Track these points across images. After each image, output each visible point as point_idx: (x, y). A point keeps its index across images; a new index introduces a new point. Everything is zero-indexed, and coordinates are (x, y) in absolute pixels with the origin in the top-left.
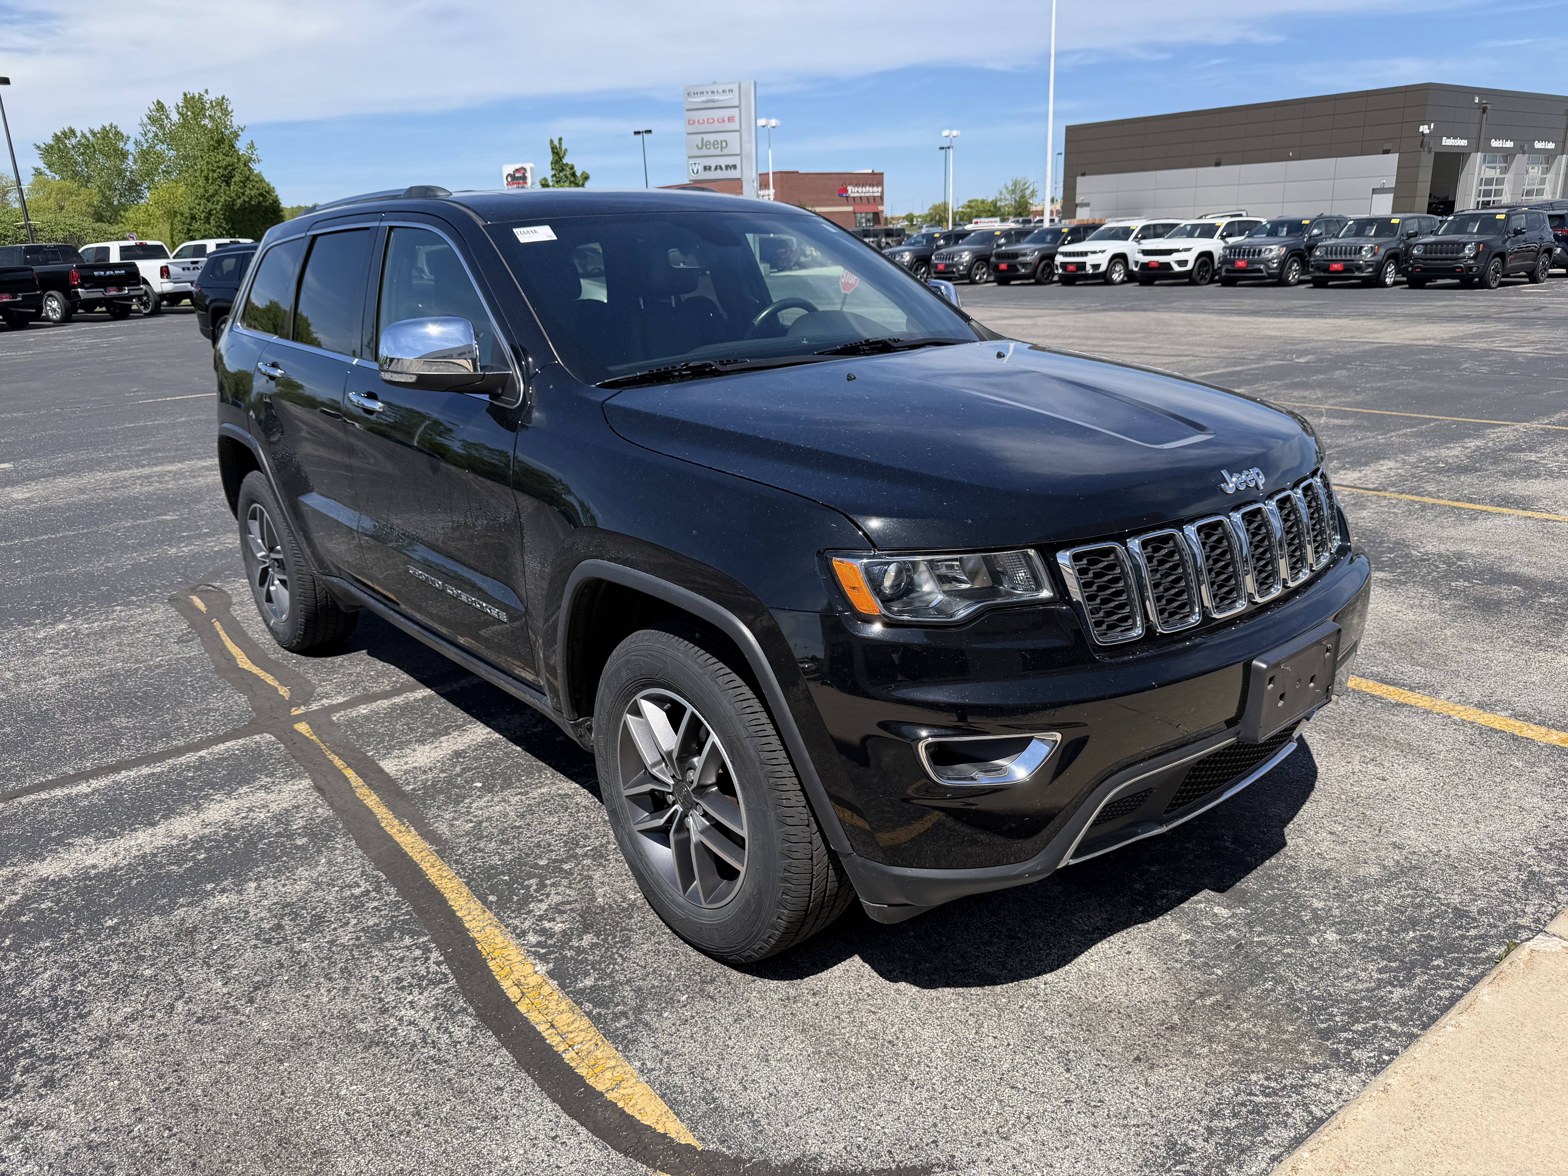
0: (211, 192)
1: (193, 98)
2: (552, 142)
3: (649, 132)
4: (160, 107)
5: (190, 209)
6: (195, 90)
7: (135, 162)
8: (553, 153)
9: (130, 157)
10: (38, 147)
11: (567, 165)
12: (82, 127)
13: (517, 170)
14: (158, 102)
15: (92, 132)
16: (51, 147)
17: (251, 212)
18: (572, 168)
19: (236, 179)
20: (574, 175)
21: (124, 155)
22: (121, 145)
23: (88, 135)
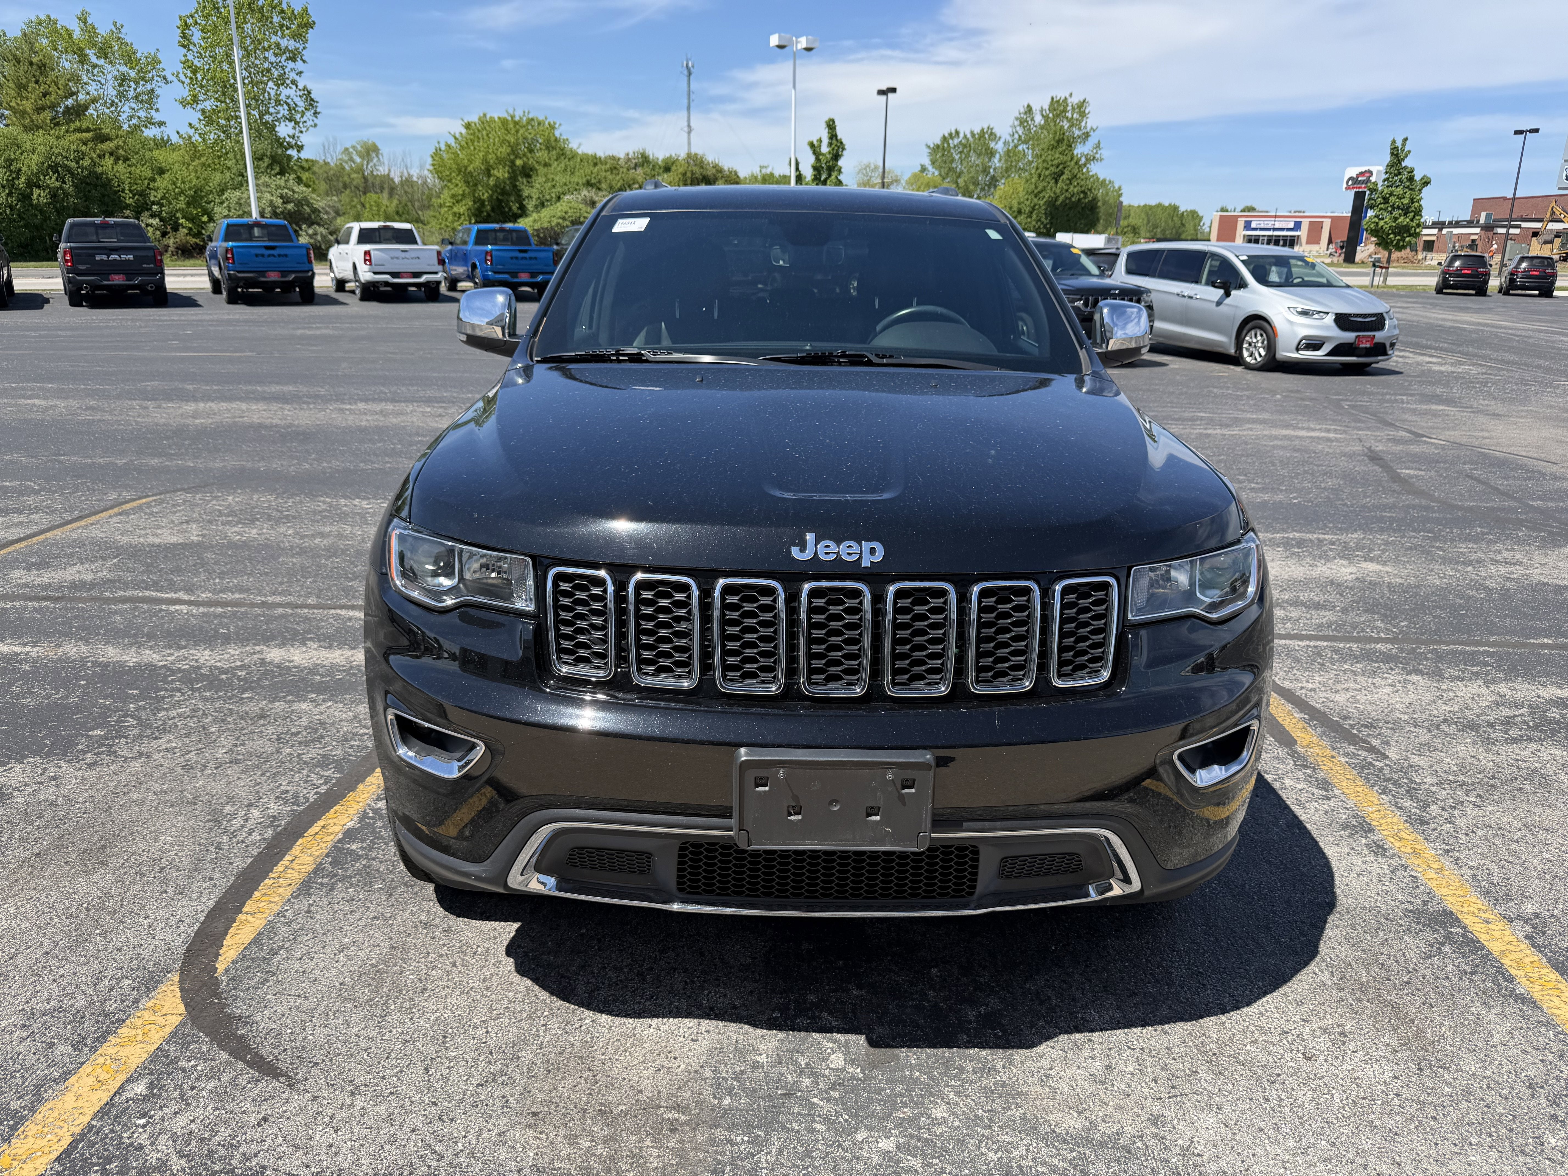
0: (1040, 188)
1: (1058, 102)
2: (1394, 142)
3: (1536, 131)
4: (1029, 110)
5: (1019, 203)
6: (1061, 94)
7: (1000, 160)
8: (1392, 154)
9: (997, 156)
10: (929, 147)
11: (1406, 167)
12: (965, 130)
13: (1362, 174)
14: (1029, 106)
15: (972, 133)
16: (938, 146)
17: (1070, 208)
18: (1412, 171)
19: (1064, 177)
20: (1411, 179)
21: (991, 153)
22: (992, 145)
23: (969, 136)
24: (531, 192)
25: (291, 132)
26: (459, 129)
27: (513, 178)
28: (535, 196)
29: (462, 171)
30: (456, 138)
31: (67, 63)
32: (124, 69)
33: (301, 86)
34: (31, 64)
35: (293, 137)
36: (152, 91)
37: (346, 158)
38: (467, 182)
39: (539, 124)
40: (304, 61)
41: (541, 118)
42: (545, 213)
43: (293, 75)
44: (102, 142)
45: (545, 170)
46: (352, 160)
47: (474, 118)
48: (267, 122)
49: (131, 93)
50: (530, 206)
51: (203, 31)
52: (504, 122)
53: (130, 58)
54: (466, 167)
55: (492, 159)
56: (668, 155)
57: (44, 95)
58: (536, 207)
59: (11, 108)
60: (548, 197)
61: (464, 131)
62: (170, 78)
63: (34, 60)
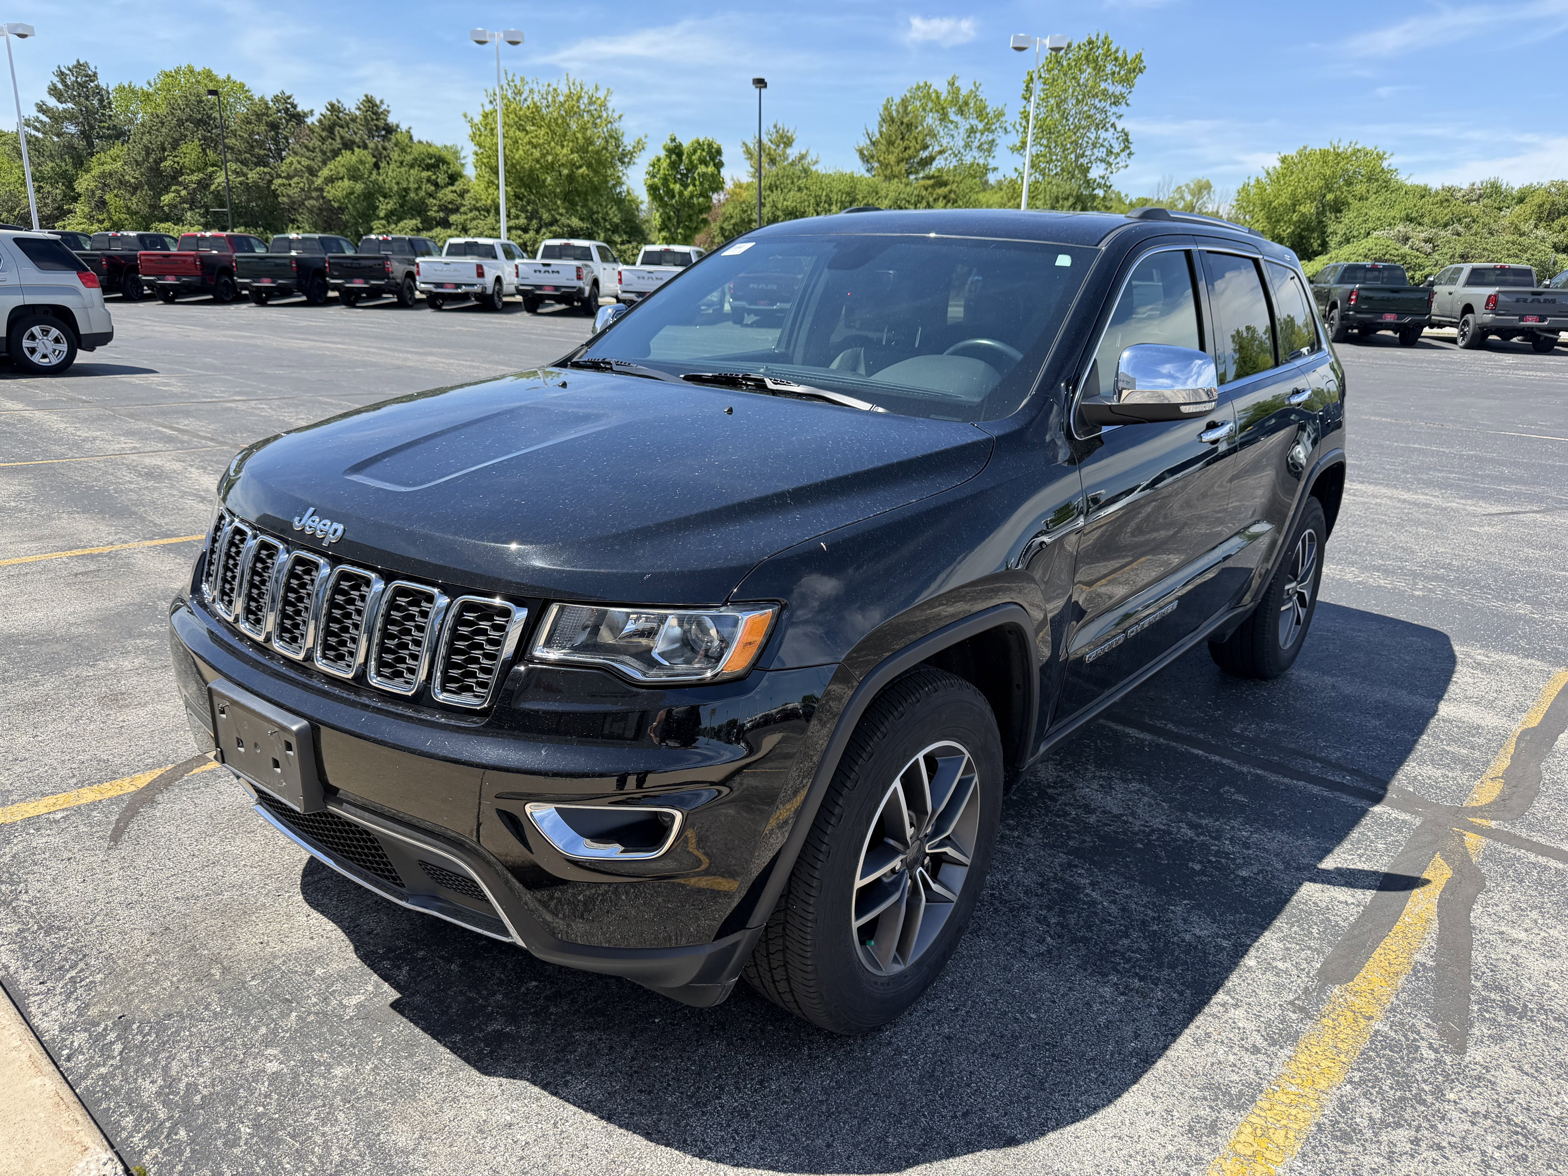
24: (1336, 228)
25: (1102, 173)
26: (1272, 162)
27: (1321, 213)
28: (1341, 233)
29: (1266, 205)
30: (1268, 174)
31: (931, 120)
32: (975, 122)
33: (1119, 129)
34: (902, 123)
35: (1103, 178)
36: (993, 140)
37: (1177, 196)
38: (1269, 218)
39: (1366, 154)
40: (1127, 105)
41: (1369, 148)
42: (1347, 249)
43: (1113, 119)
44: (941, 186)
45: (1360, 204)
46: (1182, 198)
47: (1292, 152)
48: (1082, 165)
49: (976, 144)
50: (1333, 242)
51: (1044, 84)
52: (1324, 154)
53: (981, 113)
54: (1271, 203)
55: (1300, 192)
56: (1527, 183)
57: (906, 149)
58: (1340, 244)
59: (879, 161)
60: (1356, 234)
61: (1278, 165)
62: (1010, 128)
63: (905, 120)
